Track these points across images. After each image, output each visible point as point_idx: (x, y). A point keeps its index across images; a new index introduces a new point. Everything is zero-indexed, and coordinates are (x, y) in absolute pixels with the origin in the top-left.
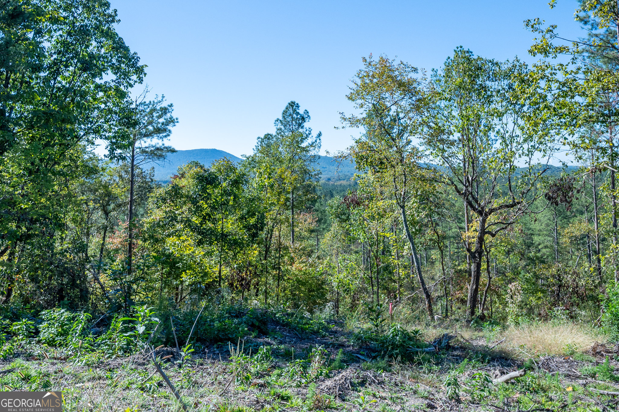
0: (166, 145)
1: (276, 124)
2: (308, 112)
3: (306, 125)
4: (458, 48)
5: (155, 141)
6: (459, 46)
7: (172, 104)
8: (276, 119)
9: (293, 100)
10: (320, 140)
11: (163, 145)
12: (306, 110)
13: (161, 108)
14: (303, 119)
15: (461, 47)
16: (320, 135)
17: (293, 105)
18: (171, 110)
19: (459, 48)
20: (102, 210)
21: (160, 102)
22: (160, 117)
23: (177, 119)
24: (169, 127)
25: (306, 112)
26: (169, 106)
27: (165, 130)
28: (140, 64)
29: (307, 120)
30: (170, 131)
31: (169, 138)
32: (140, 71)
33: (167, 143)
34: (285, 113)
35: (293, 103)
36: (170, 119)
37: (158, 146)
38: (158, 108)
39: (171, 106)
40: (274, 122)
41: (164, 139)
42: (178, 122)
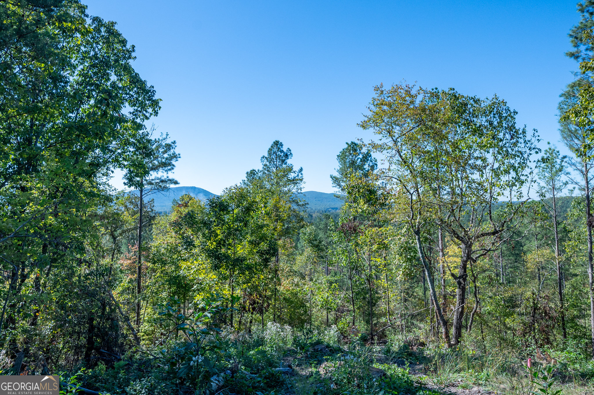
0: (170, 178)
1: (262, 161)
2: (290, 150)
3: (289, 161)
4: (433, 90)
5: (161, 174)
6: (434, 88)
7: (175, 141)
8: (262, 156)
9: (277, 140)
10: (302, 174)
11: (168, 177)
12: (288, 149)
13: (166, 144)
14: (286, 156)
15: (436, 89)
16: (301, 170)
17: (277, 144)
18: (174, 147)
19: (435, 90)
20: (110, 235)
21: (164, 139)
22: (164, 153)
23: (179, 155)
24: (173, 162)
25: (289, 150)
26: (172, 143)
27: (170, 164)
28: (155, 98)
29: (290, 157)
30: (174, 165)
31: (173, 171)
32: (155, 104)
33: (171, 175)
34: (270, 150)
35: (278, 142)
36: (173, 154)
37: (163, 178)
38: (164, 144)
39: (174, 142)
40: (260, 158)
41: (169, 172)
42: (180, 157)
